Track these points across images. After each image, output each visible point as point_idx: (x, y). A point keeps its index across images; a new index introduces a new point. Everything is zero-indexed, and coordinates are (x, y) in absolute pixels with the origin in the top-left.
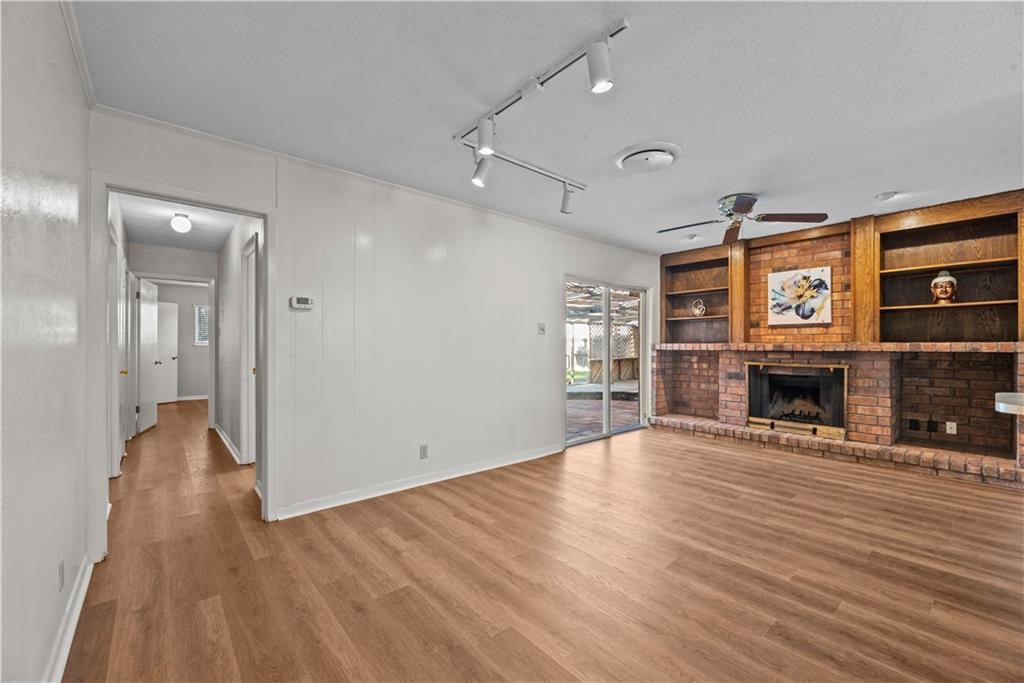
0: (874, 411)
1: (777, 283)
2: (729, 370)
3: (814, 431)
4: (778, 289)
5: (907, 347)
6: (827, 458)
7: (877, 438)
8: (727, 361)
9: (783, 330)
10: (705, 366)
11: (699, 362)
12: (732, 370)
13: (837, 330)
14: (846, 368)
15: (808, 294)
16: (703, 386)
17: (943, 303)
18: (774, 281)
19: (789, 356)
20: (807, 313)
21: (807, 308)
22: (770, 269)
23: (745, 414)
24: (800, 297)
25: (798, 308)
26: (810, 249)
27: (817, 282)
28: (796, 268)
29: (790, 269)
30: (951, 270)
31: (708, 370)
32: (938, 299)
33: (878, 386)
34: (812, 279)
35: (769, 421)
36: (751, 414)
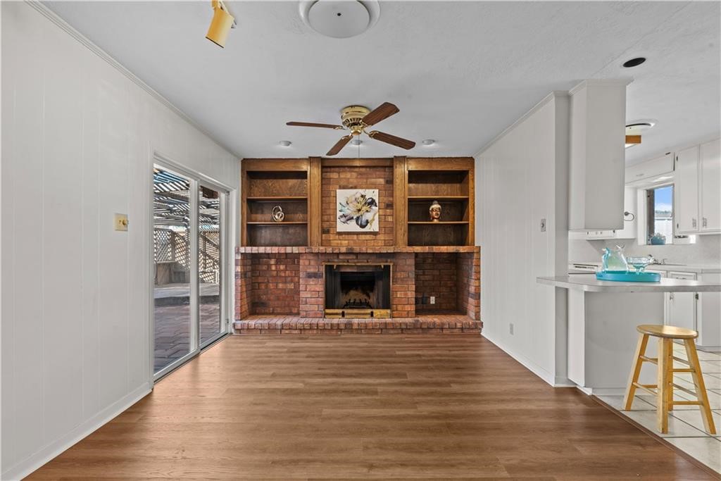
0: (406, 294)
1: (344, 198)
2: (308, 271)
3: (372, 314)
4: (344, 203)
5: (426, 249)
6: (385, 334)
7: (408, 313)
8: (307, 263)
9: (347, 236)
10: (282, 267)
11: (276, 264)
12: (312, 270)
13: (381, 237)
14: (391, 264)
15: (364, 208)
16: (280, 286)
17: (436, 221)
18: (342, 195)
19: (355, 257)
20: (364, 224)
21: (364, 219)
22: (338, 186)
23: (322, 307)
24: (359, 210)
25: (358, 219)
26: (364, 174)
27: (370, 200)
28: (355, 188)
29: (352, 188)
30: (440, 201)
31: (285, 270)
32: (434, 218)
33: (409, 276)
34: (367, 197)
35: (340, 311)
36: (327, 307)
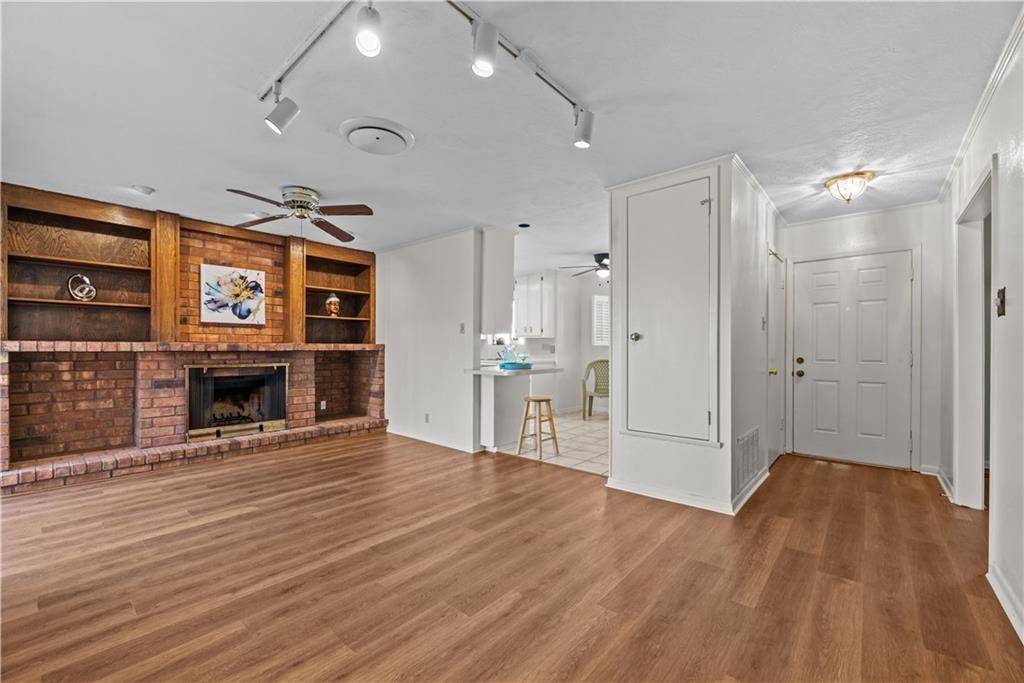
0: (305, 400)
1: (211, 275)
2: (156, 377)
3: (261, 428)
4: (213, 283)
5: (332, 347)
7: (307, 422)
8: (153, 366)
9: (216, 329)
10: (86, 375)
11: (74, 369)
12: (163, 376)
13: (268, 331)
14: (287, 365)
15: (245, 294)
16: (83, 405)
17: (333, 316)
18: (210, 273)
19: (235, 357)
20: (244, 313)
21: (244, 307)
22: (202, 259)
23: (181, 429)
24: (237, 296)
25: (234, 307)
26: (245, 249)
27: (253, 284)
28: (230, 265)
29: (224, 264)
30: (338, 294)
31: (93, 381)
32: (332, 312)
33: (307, 379)
34: (249, 280)
35: (214, 430)
36: (191, 428)
